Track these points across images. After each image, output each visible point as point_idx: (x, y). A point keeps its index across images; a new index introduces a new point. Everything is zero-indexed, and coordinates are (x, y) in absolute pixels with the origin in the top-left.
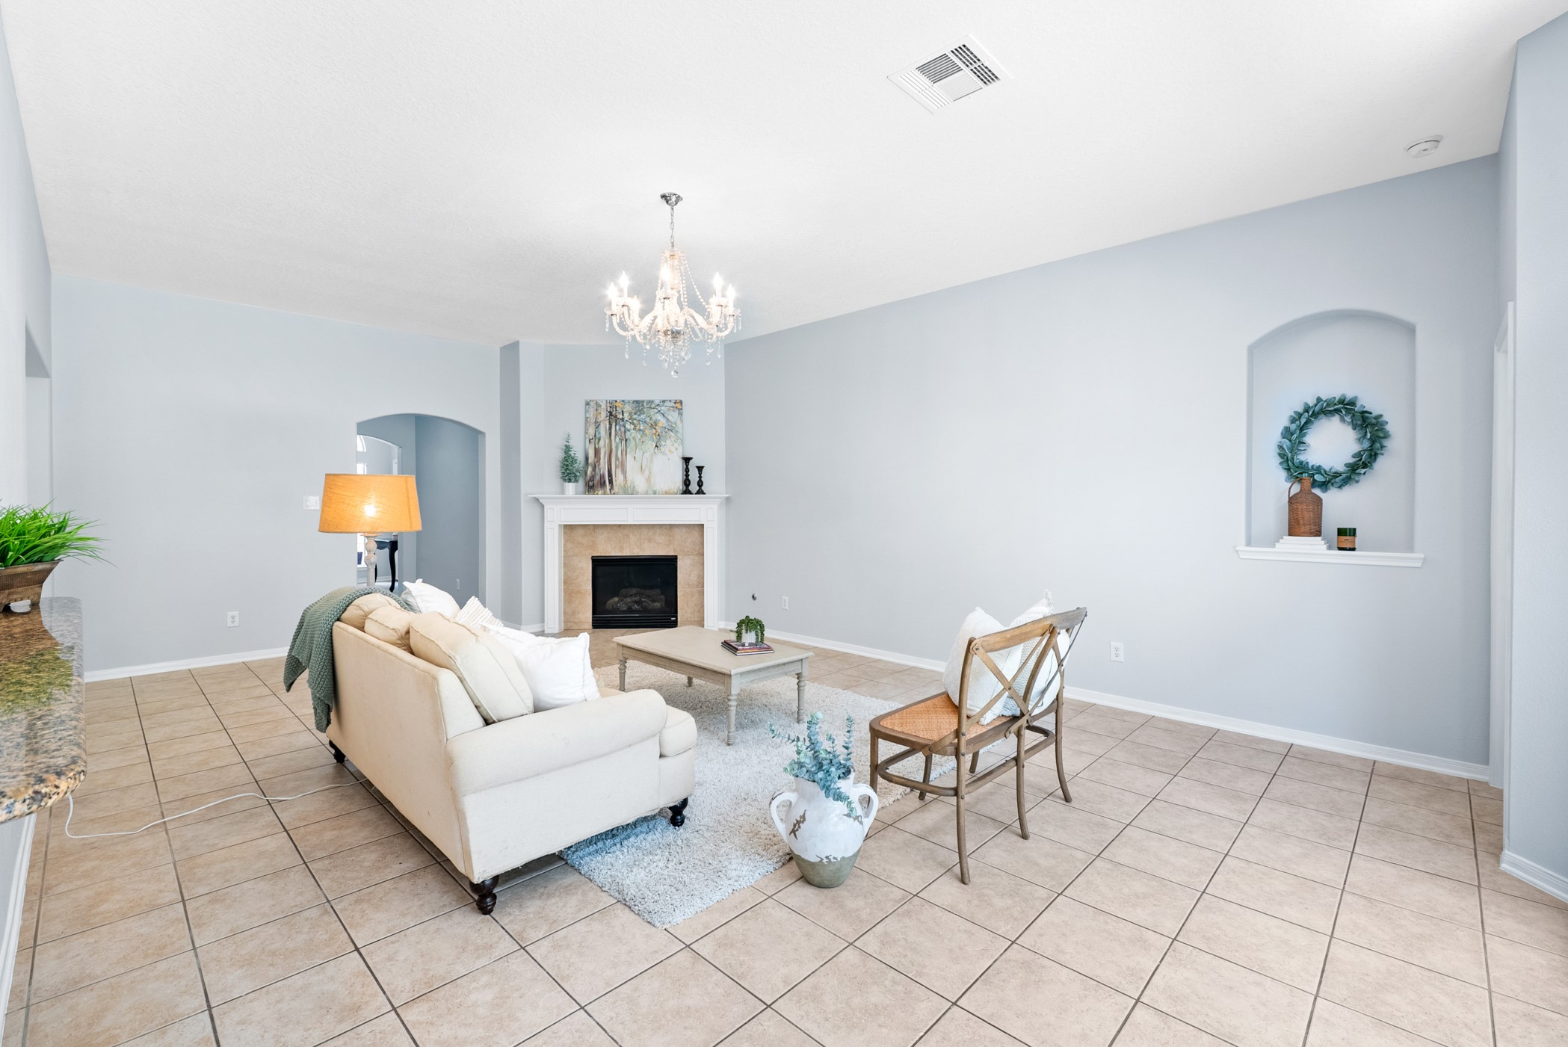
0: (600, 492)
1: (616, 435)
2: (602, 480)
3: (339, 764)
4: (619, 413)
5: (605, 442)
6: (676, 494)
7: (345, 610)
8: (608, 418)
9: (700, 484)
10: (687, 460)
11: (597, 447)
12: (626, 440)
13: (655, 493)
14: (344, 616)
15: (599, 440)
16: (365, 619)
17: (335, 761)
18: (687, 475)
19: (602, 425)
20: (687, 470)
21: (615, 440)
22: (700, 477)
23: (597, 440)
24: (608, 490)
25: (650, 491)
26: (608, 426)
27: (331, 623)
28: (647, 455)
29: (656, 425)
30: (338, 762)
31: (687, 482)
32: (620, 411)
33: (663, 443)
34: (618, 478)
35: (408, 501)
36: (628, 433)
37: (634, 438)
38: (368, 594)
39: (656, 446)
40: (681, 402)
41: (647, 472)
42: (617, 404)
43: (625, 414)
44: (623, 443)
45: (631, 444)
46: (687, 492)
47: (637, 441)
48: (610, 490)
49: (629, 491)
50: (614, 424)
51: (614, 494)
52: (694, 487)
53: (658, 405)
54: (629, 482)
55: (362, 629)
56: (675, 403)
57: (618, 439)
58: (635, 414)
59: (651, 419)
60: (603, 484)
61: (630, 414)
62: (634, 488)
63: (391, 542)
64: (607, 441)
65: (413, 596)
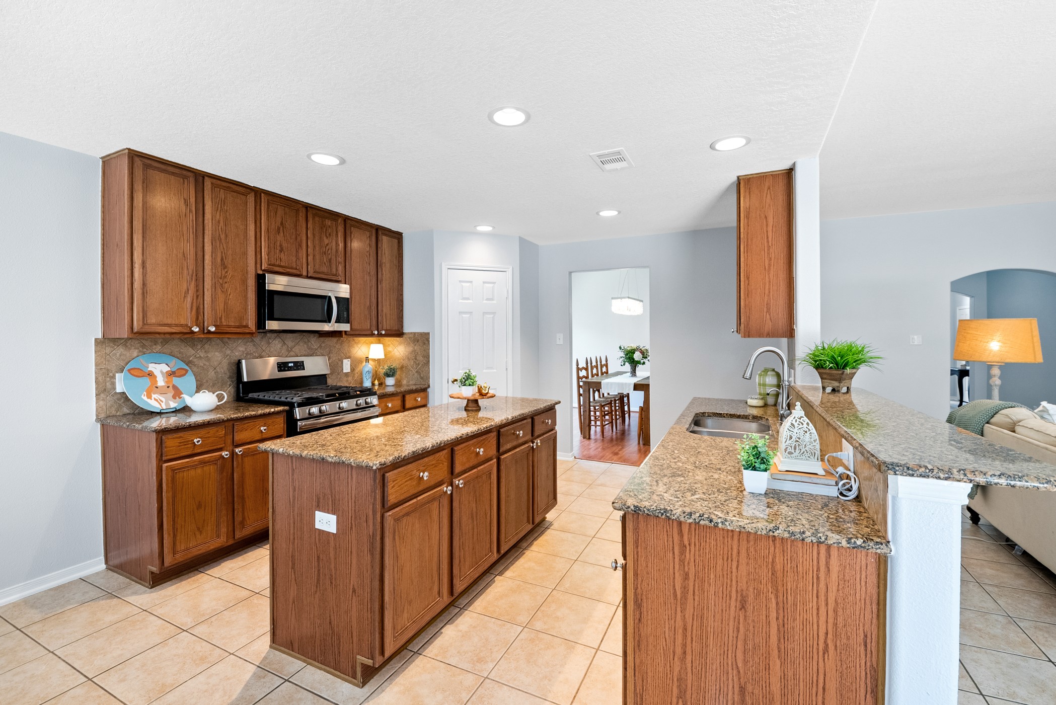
3: (974, 525)
7: (993, 416)
14: (993, 420)
16: (1015, 426)
17: (971, 522)
27: (982, 424)
30: (973, 523)
35: (1033, 339)
38: (1012, 407)
55: (1014, 431)
63: (959, 370)
65: (1049, 415)
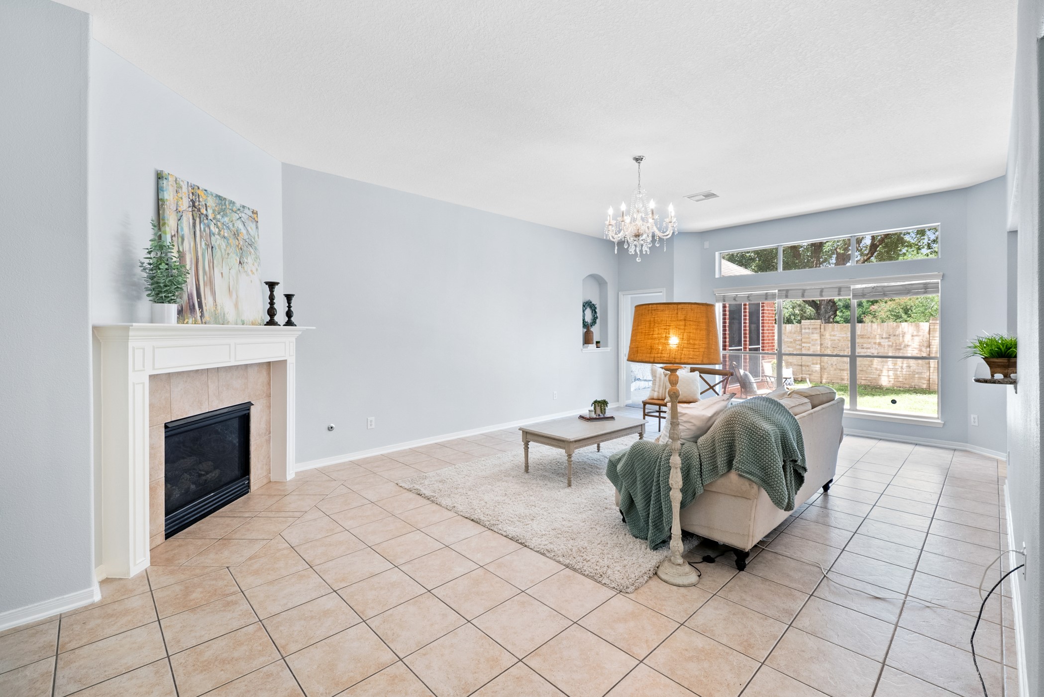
0: (190, 321)
1: (201, 237)
2: (191, 303)
4: (202, 206)
5: (190, 245)
6: (260, 325)
8: (190, 209)
9: (289, 314)
10: (272, 285)
11: (181, 250)
12: (212, 247)
13: (243, 324)
15: (183, 240)
18: (272, 303)
19: (184, 219)
20: (272, 298)
21: (201, 245)
22: (289, 307)
23: (180, 239)
24: (199, 318)
25: (239, 322)
26: (191, 221)
28: (233, 272)
29: (238, 235)
31: (272, 312)
32: (203, 203)
33: (246, 261)
34: (208, 302)
36: (213, 238)
37: (219, 246)
39: (240, 262)
40: (256, 213)
41: (234, 296)
42: (199, 192)
43: (208, 210)
44: (210, 250)
45: (218, 254)
46: (272, 322)
47: (223, 251)
48: (201, 317)
49: (219, 319)
50: (198, 220)
51: (205, 323)
52: (281, 317)
53: (239, 210)
54: (219, 307)
56: (253, 212)
57: (203, 243)
58: (219, 213)
59: (233, 225)
60: (192, 309)
61: (214, 211)
62: (224, 316)
64: (192, 244)
